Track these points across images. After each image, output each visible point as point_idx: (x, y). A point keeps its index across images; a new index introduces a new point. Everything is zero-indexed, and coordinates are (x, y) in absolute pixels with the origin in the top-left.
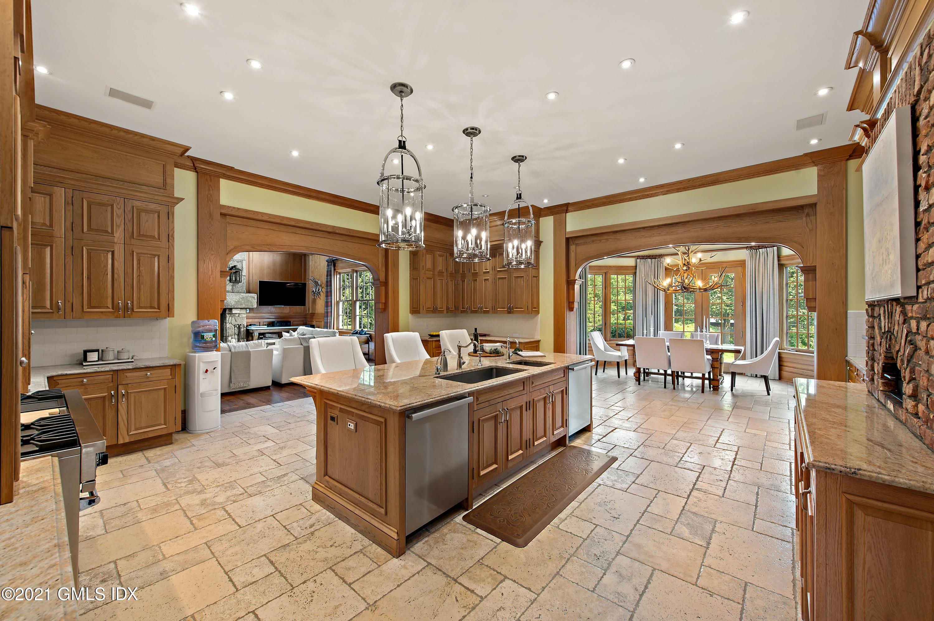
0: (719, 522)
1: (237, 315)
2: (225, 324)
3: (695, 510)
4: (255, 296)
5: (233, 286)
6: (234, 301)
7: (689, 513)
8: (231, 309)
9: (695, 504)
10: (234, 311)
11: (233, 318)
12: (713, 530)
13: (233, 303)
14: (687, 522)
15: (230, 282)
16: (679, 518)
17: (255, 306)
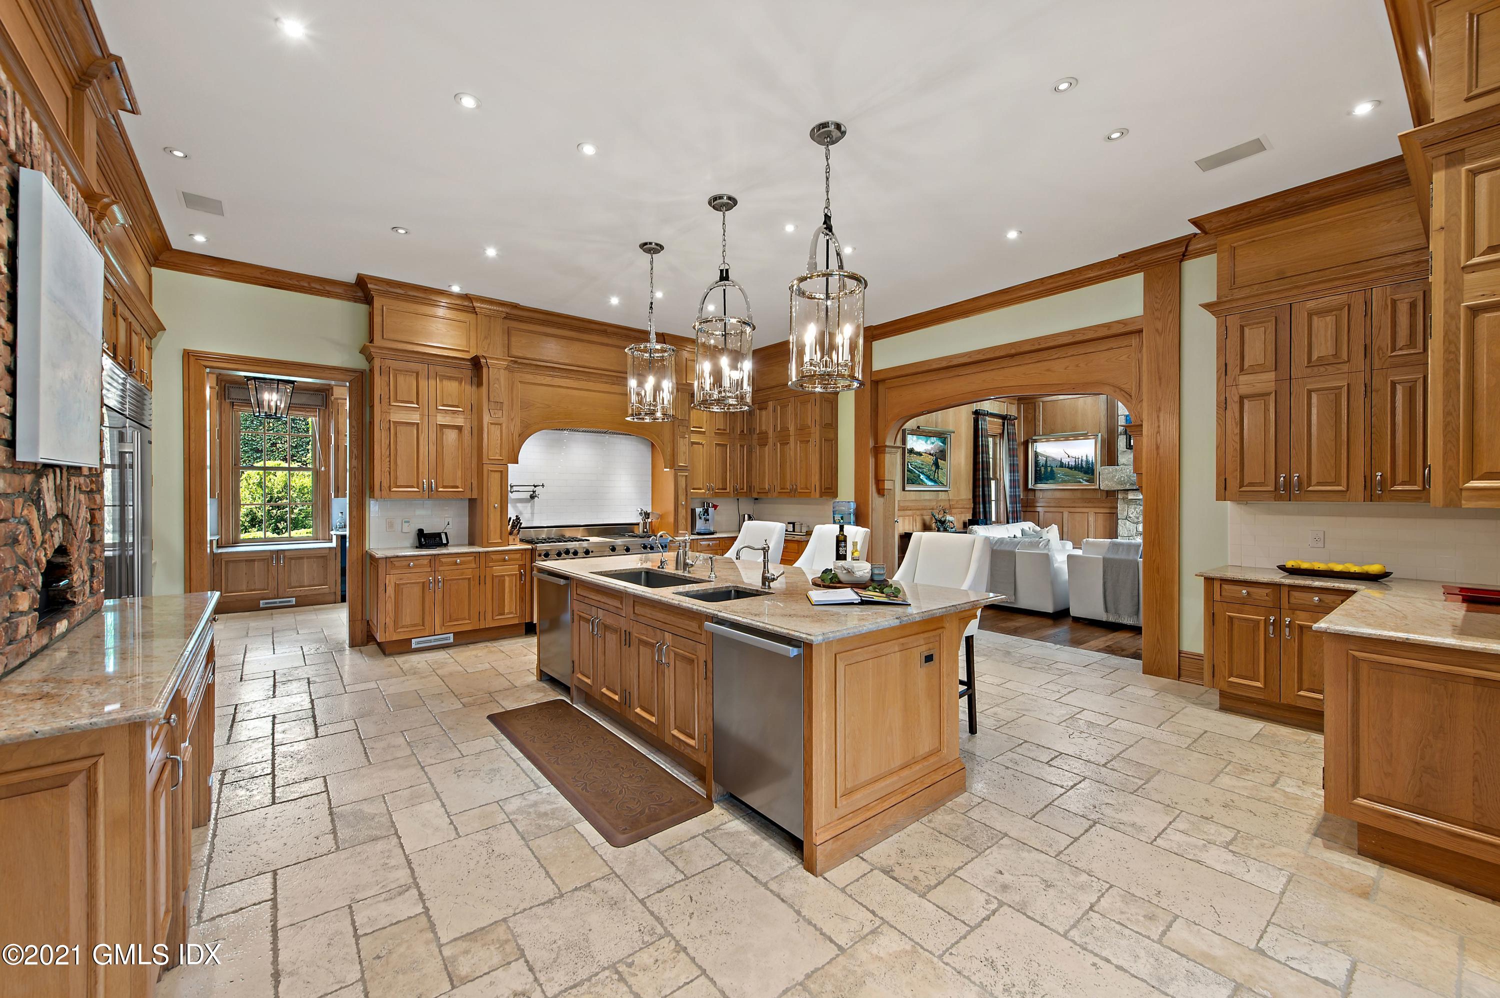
0: (333, 850)
3: (380, 846)
7: (385, 834)
9: (386, 854)
12: (334, 832)
14: (376, 820)
16: (391, 818)
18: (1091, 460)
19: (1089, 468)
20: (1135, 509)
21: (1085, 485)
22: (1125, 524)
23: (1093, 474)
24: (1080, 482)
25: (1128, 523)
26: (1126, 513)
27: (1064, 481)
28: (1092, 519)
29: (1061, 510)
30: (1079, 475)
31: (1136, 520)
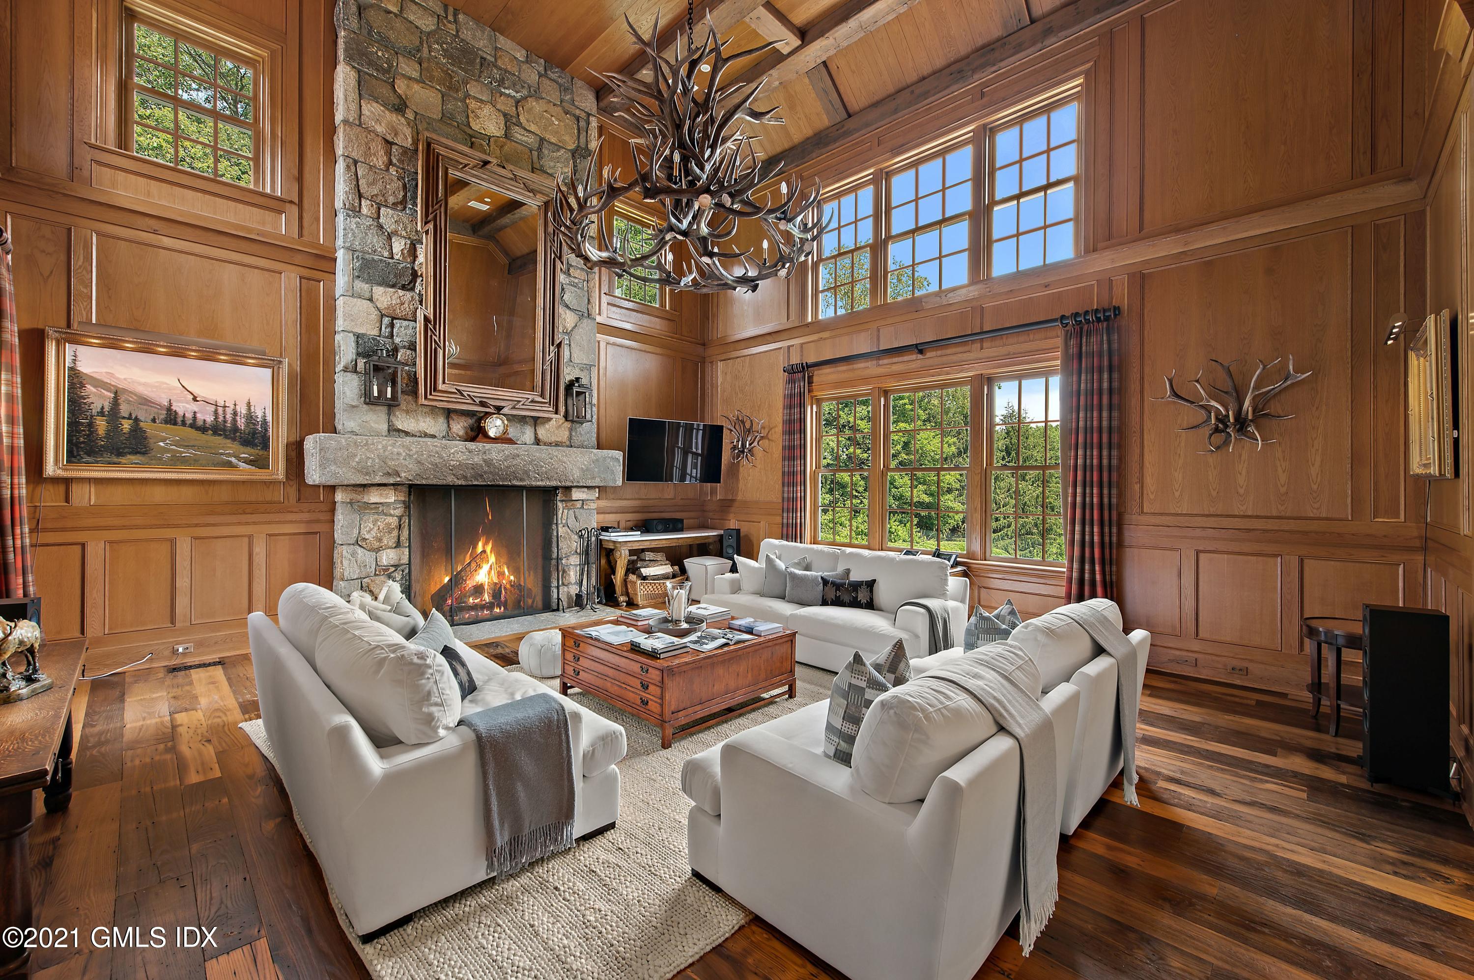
1: (579, 504)
2: (554, 527)
4: (619, 455)
5: (571, 430)
6: (579, 468)
8: (568, 489)
10: (576, 495)
11: (571, 512)
13: (577, 474)
15: (566, 420)
17: (619, 482)
18: (259, 414)
19: (254, 433)
20: (375, 522)
21: (245, 471)
22: (354, 554)
23: (265, 446)
24: (230, 465)
25: (360, 551)
26: (356, 531)
27: (177, 461)
28: (260, 550)
29: (169, 533)
30: (229, 449)
31: (376, 545)
